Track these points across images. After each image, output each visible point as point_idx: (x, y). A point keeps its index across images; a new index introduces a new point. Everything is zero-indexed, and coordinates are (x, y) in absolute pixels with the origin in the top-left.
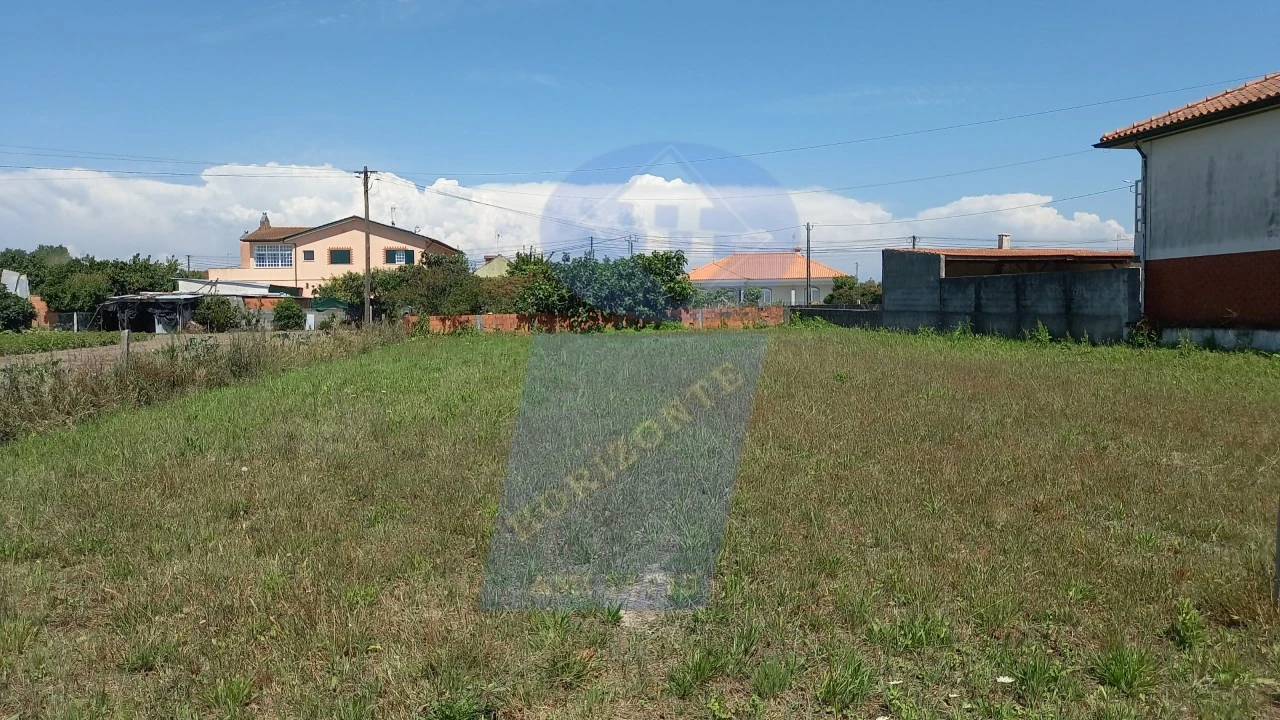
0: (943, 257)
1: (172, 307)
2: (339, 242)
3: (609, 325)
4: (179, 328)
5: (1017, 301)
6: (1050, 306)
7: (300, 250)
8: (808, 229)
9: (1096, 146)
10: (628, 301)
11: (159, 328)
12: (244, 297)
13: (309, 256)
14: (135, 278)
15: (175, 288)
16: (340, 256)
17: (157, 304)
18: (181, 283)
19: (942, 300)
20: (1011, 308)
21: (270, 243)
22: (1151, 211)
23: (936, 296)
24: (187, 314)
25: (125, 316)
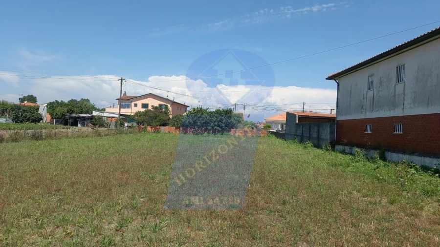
0: (297, 116)
1: (84, 119)
2: (145, 101)
3: (206, 133)
4: (86, 125)
5: (310, 132)
6: (315, 135)
7: (133, 103)
8: (304, 105)
9: (327, 79)
10: (212, 125)
11: (79, 125)
12: (107, 117)
13: (136, 105)
14: (75, 109)
15: (92, 113)
16: (145, 106)
17: (80, 118)
18: (93, 112)
19: (296, 130)
20: (308, 135)
21: (125, 100)
22: (339, 103)
23: (295, 129)
24: (89, 121)
25: (70, 121)
